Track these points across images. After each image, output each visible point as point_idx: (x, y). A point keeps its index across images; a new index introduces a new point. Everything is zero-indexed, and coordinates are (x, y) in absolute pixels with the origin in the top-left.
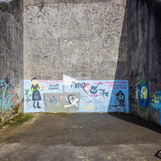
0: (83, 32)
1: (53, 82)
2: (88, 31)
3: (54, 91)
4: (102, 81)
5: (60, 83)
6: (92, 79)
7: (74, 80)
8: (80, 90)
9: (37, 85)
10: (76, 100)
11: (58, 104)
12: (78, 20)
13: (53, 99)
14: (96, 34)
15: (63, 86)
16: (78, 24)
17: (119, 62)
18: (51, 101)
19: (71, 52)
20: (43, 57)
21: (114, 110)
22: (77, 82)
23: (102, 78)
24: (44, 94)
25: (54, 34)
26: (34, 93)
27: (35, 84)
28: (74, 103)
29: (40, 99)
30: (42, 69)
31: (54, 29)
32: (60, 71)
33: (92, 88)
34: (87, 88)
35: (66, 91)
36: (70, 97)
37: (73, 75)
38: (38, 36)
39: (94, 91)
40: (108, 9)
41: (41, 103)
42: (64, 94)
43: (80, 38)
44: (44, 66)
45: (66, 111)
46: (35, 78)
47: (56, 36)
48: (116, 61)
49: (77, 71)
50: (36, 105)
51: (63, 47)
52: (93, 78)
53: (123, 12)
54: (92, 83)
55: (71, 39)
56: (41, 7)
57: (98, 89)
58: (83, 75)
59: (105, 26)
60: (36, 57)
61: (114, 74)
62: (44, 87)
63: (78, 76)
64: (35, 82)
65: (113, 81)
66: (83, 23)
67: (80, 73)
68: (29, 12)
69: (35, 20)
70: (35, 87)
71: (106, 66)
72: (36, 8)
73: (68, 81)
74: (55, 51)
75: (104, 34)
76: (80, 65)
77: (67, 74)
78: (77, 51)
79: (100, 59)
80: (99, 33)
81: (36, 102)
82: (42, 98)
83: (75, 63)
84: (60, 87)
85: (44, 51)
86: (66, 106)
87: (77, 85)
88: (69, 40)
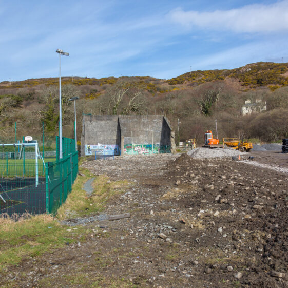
0: (104, 129)
1: (95, 145)
2: (106, 130)
3: (95, 148)
8: (103, 148)
13: (95, 151)
16: (102, 127)
19: (100, 136)
20: (91, 137)
22: (102, 145)
23: (110, 144)
26: (88, 149)
28: (101, 152)
30: (91, 141)
31: (95, 129)
32: (97, 142)
36: (100, 150)
37: (101, 143)
38: (90, 131)
39: (107, 148)
40: (112, 123)
41: (91, 152)
42: (98, 149)
43: (103, 131)
45: (99, 155)
46: (89, 144)
47: (95, 131)
51: (98, 134)
52: (107, 144)
54: (107, 146)
56: (91, 121)
57: (109, 148)
58: (104, 143)
59: (111, 128)
60: (89, 138)
62: (92, 147)
64: (89, 146)
66: (104, 127)
68: (86, 123)
69: (89, 125)
70: (89, 147)
71: (112, 141)
72: (89, 122)
73: (99, 145)
74: (95, 136)
75: (111, 131)
76: (103, 140)
77: (99, 143)
78: (102, 135)
79: (109, 138)
80: (109, 130)
81: (89, 152)
82: (91, 150)
83: (101, 139)
84: (97, 147)
85: (92, 135)
86: (99, 153)
88: (100, 132)
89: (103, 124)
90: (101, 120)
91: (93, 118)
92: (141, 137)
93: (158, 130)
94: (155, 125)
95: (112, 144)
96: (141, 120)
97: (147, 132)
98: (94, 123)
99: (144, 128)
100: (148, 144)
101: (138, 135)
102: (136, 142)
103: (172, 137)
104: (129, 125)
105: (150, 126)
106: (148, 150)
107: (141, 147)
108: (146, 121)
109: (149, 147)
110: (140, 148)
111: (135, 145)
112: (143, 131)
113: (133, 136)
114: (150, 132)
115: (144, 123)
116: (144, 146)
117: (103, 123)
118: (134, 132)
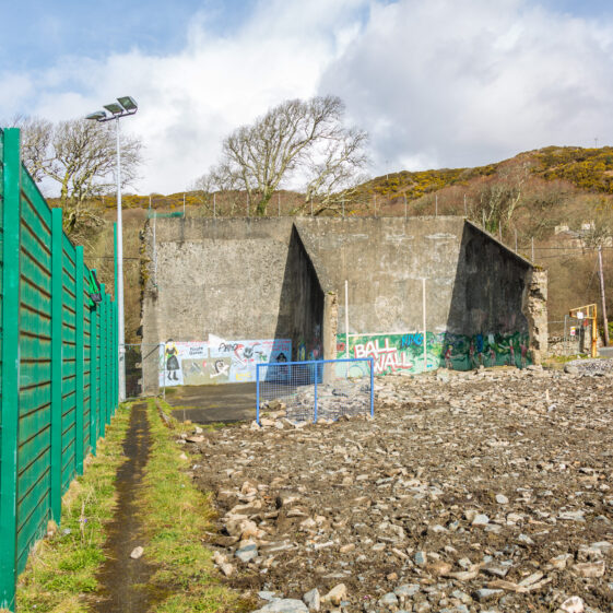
0: (235, 277)
1: (195, 345)
2: (242, 277)
3: (197, 357)
4: (259, 341)
5: (205, 346)
6: (246, 339)
7: (224, 341)
8: (231, 353)
9: (174, 350)
10: (226, 367)
11: (202, 373)
12: (230, 262)
13: (195, 367)
14: (252, 280)
15: (209, 349)
16: (229, 266)
17: (280, 317)
18: (193, 370)
19: (219, 303)
20: (182, 310)
21: (273, 377)
22: (227, 343)
23: (259, 338)
24: (183, 361)
25: (197, 280)
26: (169, 359)
27: (170, 349)
28: (223, 371)
29: (178, 368)
30: (181, 326)
31: (197, 274)
32: (205, 329)
33: (246, 350)
34: (240, 352)
35: (212, 356)
36: (218, 364)
37: (222, 335)
38: (176, 282)
39: (248, 354)
40: (267, 248)
41: (179, 373)
42: (210, 359)
43: (232, 285)
44: (183, 323)
45: (212, 383)
46: (170, 340)
47: (200, 282)
48: (277, 315)
49: (227, 328)
50: (172, 376)
51: (209, 296)
52: (248, 337)
53: (287, 252)
54: (246, 344)
55: (219, 287)
56: (181, 244)
57: (253, 352)
58: (235, 334)
59: (263, 269)
60: (173, 312)
61: (274, 331)
62: (183, 351)
63: (228, 335)
64: (170, 345)
65: (273, 340)
66: (236, 265)
67: (231, 332)
68: (163, 250)
69: (172, 260)
70: (171, 352)
71: (265, 322)
72: (174, 245)
73: (215, 342)
74: (199, 303)
75: (262, 280)
76: (231, 321)
77: (214, 333)
78: (228, 302)
79: (256, 313)
80: (256, 279)
81: (172, 372)
82: (180, 366)
83: (224, 318)
84: (205, 351)
85: (183, 302)
86: (212, 376)
87: (227, 348)
88: (217, 287)
89: (233, 255)
90: (224, 237)
91: (192, 231)
92: (382, 304)
93: (447, 277)
94: (434, 255)
95: (266, 335)
96: (382, 237)
97: (402, 282)
98: (194, 249)
99: (395, 268)
100: (406, 331)
101: (368, 299)
102: (362, 327)
103: (536, 293)
104: (333, 258)
105: (416, 261)
106: (407, 357)
107: (382, 345)
108: (399, 240)
109: (411, 344)
110: (376, 350)
111: (356, 336)
112: (389, 278)
113: (352, 301)
114: (414, 284)
115: (392, 247)
116: (393, 339)
117: (230, 248)
118: (353, 283)
